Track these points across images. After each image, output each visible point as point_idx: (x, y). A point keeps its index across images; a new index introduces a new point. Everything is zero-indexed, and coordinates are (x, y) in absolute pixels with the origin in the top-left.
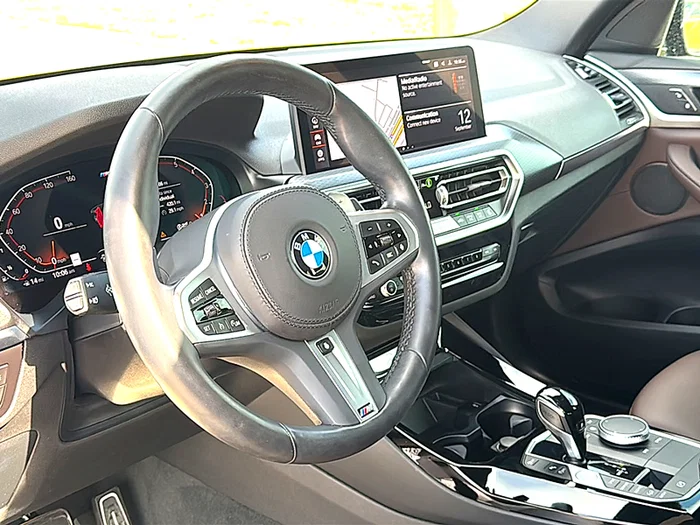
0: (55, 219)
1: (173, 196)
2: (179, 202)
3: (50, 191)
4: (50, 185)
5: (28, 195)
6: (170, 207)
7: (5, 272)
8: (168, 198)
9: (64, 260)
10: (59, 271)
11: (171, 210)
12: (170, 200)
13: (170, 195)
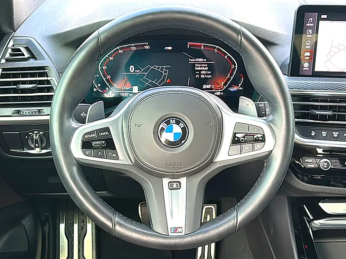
0: (131, 66)
1: (207, 68)
2: (210, 72)
3: (133, 52)
4: (134, 48)
5: (120, 51)
6: (202, 74)
7: (96, 86)
8: (204, 68)
9: (129, 88)
10: (124, 93)
11: (203, 76)
12: (204, 70)
13: (205, 67)
